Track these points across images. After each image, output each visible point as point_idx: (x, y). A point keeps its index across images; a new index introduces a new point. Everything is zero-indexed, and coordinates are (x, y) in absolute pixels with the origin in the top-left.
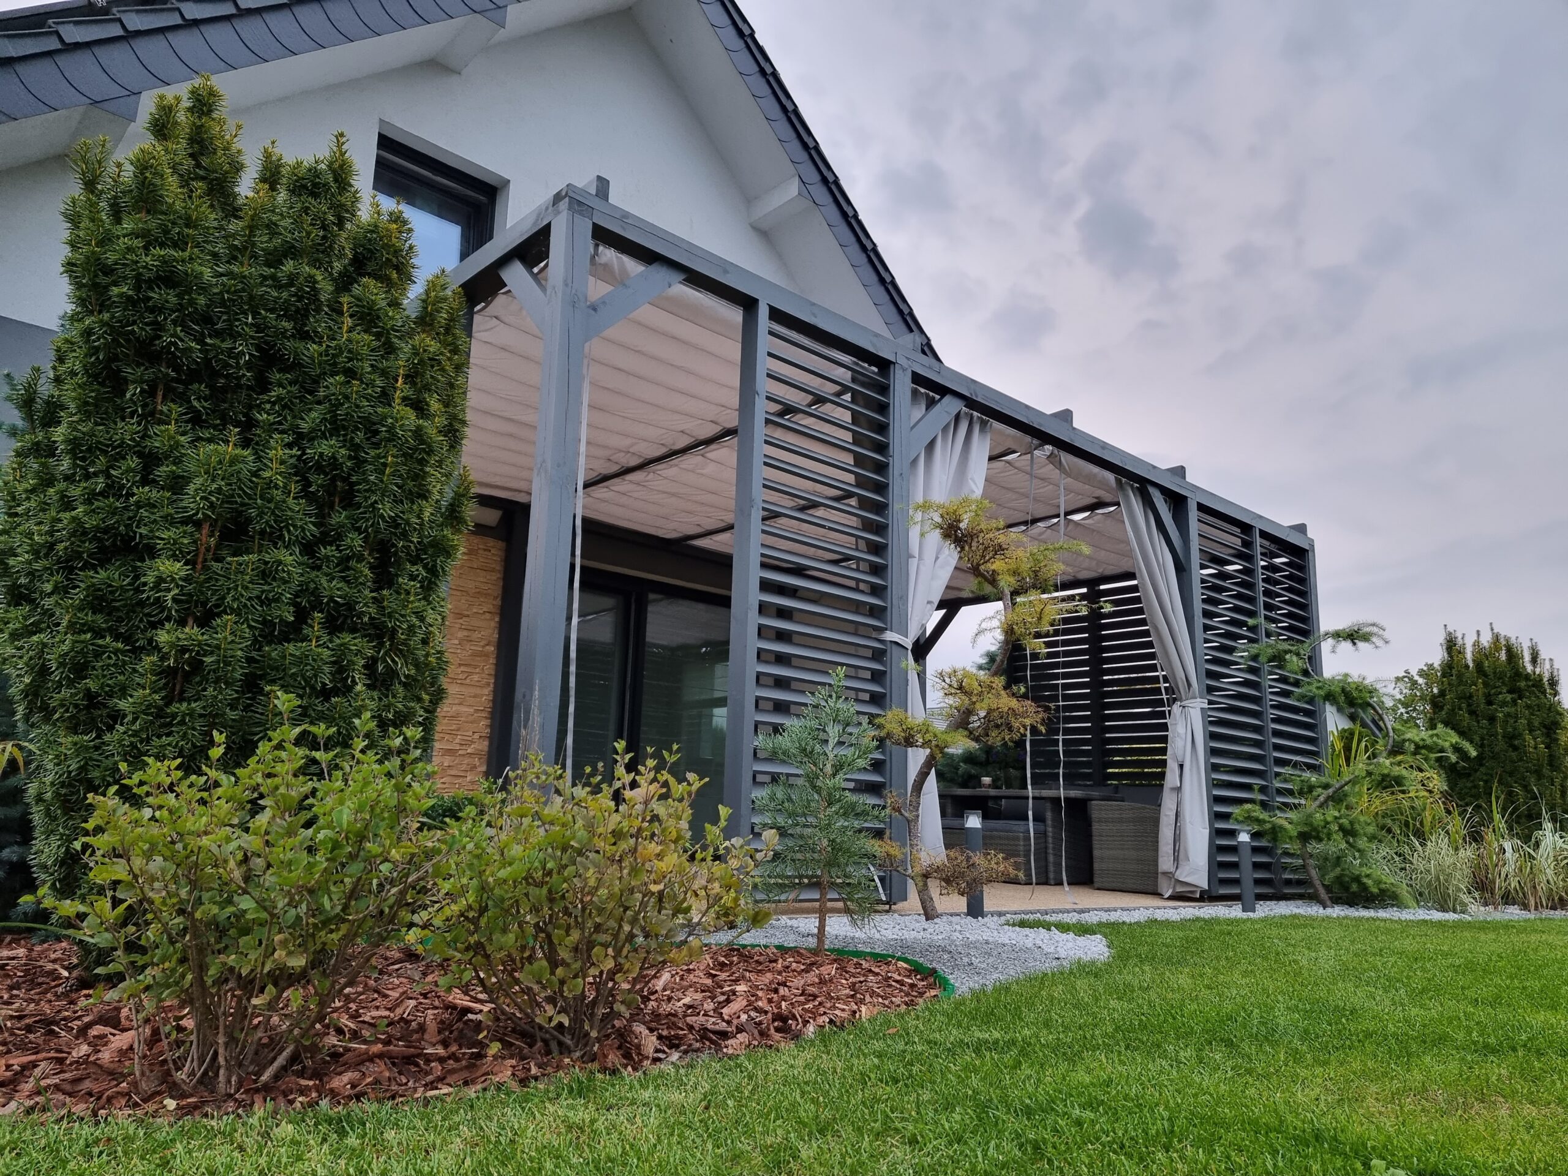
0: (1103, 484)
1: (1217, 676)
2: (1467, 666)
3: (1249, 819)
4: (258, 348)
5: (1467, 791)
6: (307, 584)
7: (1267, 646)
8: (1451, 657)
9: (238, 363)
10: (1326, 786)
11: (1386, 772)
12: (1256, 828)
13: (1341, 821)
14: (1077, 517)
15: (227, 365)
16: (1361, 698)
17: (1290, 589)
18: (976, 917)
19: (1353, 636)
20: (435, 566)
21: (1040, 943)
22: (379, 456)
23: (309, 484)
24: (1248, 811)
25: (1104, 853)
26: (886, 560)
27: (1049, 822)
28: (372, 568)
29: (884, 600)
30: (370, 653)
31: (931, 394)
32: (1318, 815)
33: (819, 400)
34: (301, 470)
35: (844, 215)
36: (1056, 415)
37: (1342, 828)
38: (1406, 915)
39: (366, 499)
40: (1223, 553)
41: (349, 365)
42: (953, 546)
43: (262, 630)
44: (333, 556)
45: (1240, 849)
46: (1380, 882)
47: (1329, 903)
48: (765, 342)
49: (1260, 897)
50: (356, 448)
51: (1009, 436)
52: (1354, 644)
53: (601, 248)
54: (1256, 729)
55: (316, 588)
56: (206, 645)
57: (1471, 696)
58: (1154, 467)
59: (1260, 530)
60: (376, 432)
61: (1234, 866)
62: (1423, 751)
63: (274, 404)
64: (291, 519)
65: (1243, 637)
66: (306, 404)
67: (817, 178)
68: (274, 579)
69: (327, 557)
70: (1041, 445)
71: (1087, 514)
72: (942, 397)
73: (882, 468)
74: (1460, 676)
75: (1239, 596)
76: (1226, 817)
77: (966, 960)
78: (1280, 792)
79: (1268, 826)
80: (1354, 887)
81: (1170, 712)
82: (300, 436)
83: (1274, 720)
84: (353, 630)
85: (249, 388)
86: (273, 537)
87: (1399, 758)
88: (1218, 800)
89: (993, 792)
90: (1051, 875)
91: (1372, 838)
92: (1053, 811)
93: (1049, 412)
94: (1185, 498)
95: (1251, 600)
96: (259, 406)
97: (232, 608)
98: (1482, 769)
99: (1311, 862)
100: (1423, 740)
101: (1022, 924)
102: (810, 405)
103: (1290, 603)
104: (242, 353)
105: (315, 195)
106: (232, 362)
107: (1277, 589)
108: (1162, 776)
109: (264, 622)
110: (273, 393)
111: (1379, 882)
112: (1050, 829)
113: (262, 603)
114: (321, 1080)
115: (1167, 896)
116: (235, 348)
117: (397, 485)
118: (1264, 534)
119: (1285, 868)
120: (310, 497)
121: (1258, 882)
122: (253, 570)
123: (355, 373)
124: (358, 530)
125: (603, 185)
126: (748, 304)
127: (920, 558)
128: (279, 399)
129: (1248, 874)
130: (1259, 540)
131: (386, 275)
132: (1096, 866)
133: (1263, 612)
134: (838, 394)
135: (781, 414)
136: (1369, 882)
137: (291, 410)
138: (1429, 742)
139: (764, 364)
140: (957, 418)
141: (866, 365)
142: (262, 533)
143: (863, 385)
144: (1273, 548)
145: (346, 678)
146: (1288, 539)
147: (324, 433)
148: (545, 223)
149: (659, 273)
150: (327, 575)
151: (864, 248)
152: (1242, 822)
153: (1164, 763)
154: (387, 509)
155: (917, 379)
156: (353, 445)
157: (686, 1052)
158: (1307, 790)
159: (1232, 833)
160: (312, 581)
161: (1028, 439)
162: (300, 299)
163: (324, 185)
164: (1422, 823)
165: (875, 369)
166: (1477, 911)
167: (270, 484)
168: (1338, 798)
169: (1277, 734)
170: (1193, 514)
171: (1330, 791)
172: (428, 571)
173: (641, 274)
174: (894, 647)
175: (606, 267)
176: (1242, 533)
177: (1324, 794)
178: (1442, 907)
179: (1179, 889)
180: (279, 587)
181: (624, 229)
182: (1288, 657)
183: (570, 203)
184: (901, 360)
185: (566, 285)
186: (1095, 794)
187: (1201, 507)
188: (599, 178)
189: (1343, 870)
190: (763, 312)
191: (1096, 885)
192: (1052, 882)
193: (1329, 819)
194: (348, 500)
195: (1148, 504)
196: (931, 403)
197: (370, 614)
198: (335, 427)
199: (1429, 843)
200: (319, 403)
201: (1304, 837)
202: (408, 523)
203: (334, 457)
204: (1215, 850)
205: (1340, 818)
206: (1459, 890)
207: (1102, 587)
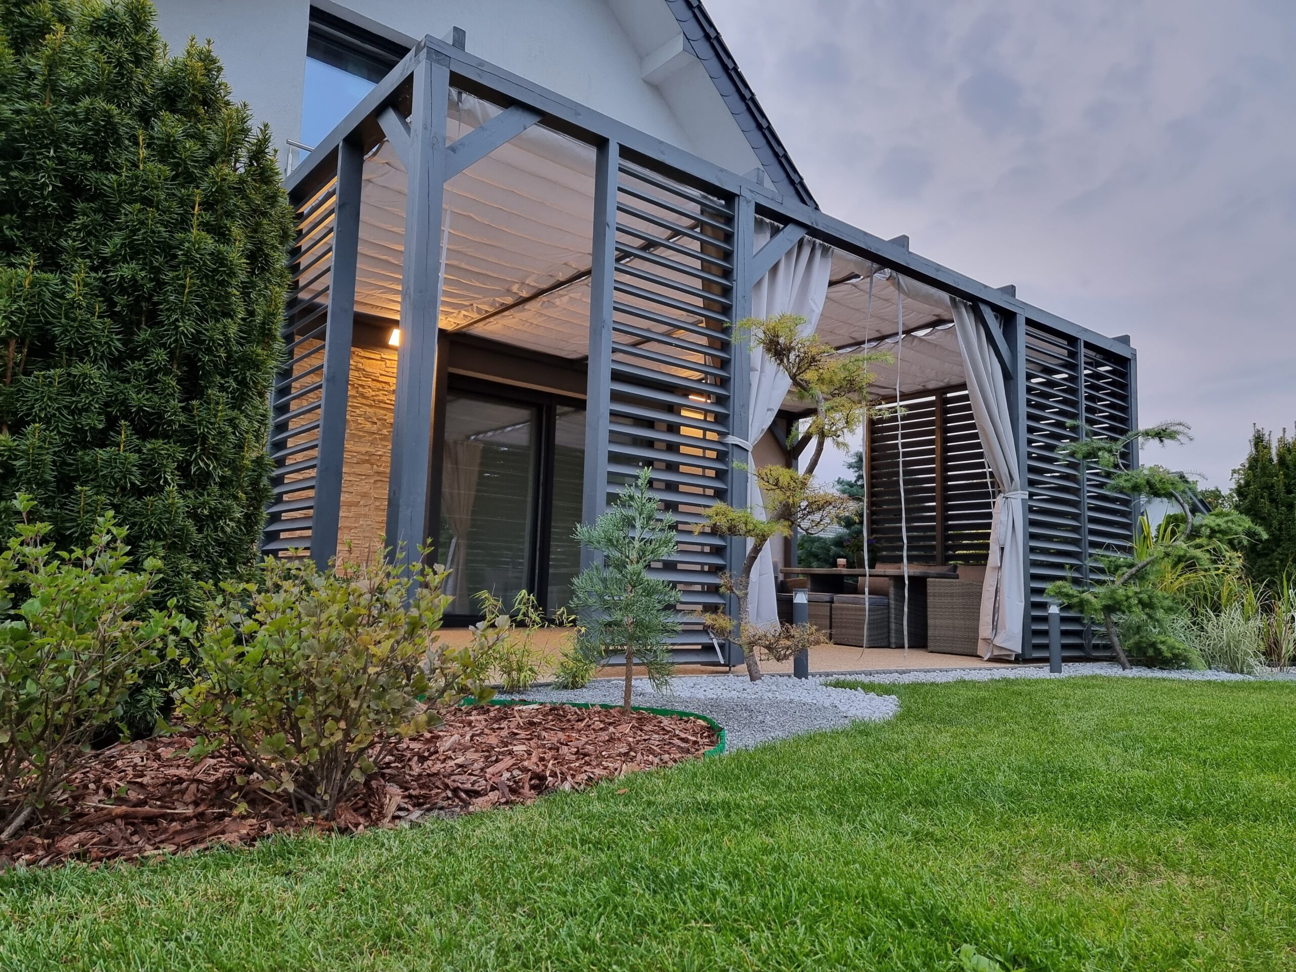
0: (938, 303)
1: (1041, 471)
2: (1271, 460)
3: (1060, 594)
4: (63, 180)
5: (1264, 568)
6: (116, 395)
7: (1085, 444)
8: (1257, 451)
9: (42, 194)
10: (1131, 566)
11: (1182, 553)
12: (1066, 602)
13: (1141, 596)
14: (920, 333)
15: (33, 197)
16: (1164, 489)
17: (1112, 394)
18: (800, 678)
19: (1160, 435)
20: (244, 378)
21: (837, 703)
22: (177, 278)
23: (115, 304)
24: (1059, 587)
25: (936, 622)
26: (729, 373)
27: (892, 596)
28: (180, 381)
29: (728, 409)
30: (180, 456)
31: (776, 224)
32: (1120, 591)
33: (676, 233)
34: (105, 291)
35: (725, 67)
36: (895, 241)
37: (1140, 601)
38: (1195, 676)
39: (169, 317)
40: (1051, 363)
41: (145, 193)
42: (773, 359)
43: (75, 437)
44: (140, 370)
45: (1051, 620)
46: (1173, 648)
47: (1128, 665)
48: (615, 178)
49: (1066, 660)
50: (157, 271)
51: (850, 261)
52: (1162, 441)
53: (464, 95)
54: (1075, 517)
55: (125, 399)
56: (15, 450)
57: (1273, 486)
58: (986, 287)
59: (1085, 342)
60: (175, 256)
61: (1045, 633)
62: (1218, 535)
63: (79, 231)
64: (96, 336)
65: (1066, 437)
66: (110, 231)
67: (700, 34)
68: (82, 391)
69: (135, 372)
70: (880, 269)
71: (929, 330)
72: (786, 225)
73: (727, 291)
74: (1264, 468)
75: (1065, 402)
76: (1041, 592)
77: (760, 718)
78: (1093, 570)
79: (1075, 600)
80: (1151, 652)
81: (994, 503)
82: (105, 260)
83: (1090, 509)
84: (166, 436)
85: (58, 217)
86: (78, 352)
87: (1198, 541)
88: (1034, 577)
89: (845, 571)
90: (893, 640)
91: (1169, 610)
92: (895, 587)
93: (886, 239)
94: (1015, 314)
95: (1074, 404)
96: (66, 233)
97: (40, 418)
98: (1279, 550)
99: (1114, 629)
100: (1219, 525)
101: (837, 685)
102: (668, 239)
103: (1112, 406)
104: (45, 185)
105: (112, 36)
106: (36, 192)
107: (1100, 394)
108: (986, 557)
109: (76, 429)
110: (77, 222)
111: (1171, 648)
112: (892, 602)
113: (72, 413)
114: (53, 840)
115: (986, 658)
116: (38, 180)
117: (198, 304)
118: (1088, 345)
119: (1094, 634)
120: (113, 315)
121: (1065, 647)
122: (59, 383)
123: (151, 201)
124: (163, 346)
125: (459, 35)
126: (601, 143)
127: (762, 371)
128: (84, 226)
129: (1056, 640)
130: (1083, 350)
131: (192, 110)
132: (930, 633)
133: (1084, 414)
134: (692, 228)
135: (644, 248)
136: (1163, 648)
137: (96, 236)
138: (1224, 526)
139: (615, 198)
140: (801, 243)
141: (715, 199)
142: (69, 349)
143: (712, 216)
144: (1099, 358)
145: (159, 478)
146: (1112, 350)
147: (124, 257)
148: (409, 73)
149: (516, 117)
150: (134, 387)
151: (743, 97)
152: (1054, 596)
153: (987, 547)
154: (187, 326)
155: (760, 209)
156: (152, 268)
157: (429, 810)
158: (1115, 569)
159: (1044, 606)
160: (121, 392)
161: (868, 263)
162: (97, 133)
163: (120, 25)
164: (1219, 597)
165: (723, 202)
166: (1263, 672)
167: (72, 305)
168: (1140, 576)
169: (1092, 520)
170: (1021, 328)
171: (1134, 570)
172: (239, 383)
173: (498, 118)
174: (735, 449)
175: (469, 112)
176: (1069, 344)
177: (1128, 572)
178: (1231, 668)
179: (996, 653)
180: (87, 397)
181: (479, 75)
182: (1100, 453)
183: (428, 52)
184: (745, 193)
185: (425, 128)
186: (933, 570)
187: (1029, 322)
188: (455, 29)
189: (1142, 637)
190: (613, 151)
191: (929, 649)
192: (893, 646)
193: (1130, 594)
194: (153, 319)
195: (980, 319)
196: (775, 232)
197: (179, 421)
198: (134, 251)
199: (1223, 614)
200: (120, 230)
201: (1109, 609)
202: (211, 339)
203: (133, 279)
204: (1030, 620)
205: (1140, 593)
206: (1247, 654)
207: (949, 395)
